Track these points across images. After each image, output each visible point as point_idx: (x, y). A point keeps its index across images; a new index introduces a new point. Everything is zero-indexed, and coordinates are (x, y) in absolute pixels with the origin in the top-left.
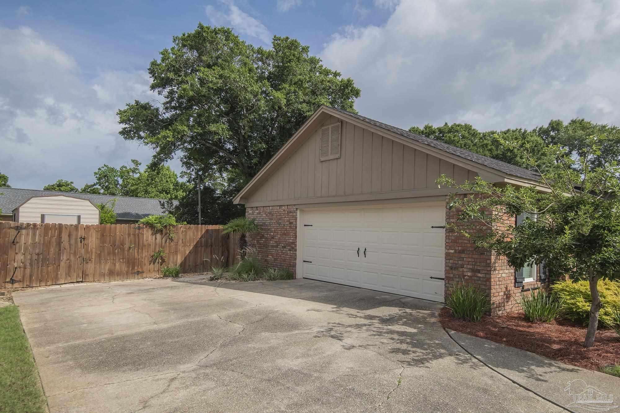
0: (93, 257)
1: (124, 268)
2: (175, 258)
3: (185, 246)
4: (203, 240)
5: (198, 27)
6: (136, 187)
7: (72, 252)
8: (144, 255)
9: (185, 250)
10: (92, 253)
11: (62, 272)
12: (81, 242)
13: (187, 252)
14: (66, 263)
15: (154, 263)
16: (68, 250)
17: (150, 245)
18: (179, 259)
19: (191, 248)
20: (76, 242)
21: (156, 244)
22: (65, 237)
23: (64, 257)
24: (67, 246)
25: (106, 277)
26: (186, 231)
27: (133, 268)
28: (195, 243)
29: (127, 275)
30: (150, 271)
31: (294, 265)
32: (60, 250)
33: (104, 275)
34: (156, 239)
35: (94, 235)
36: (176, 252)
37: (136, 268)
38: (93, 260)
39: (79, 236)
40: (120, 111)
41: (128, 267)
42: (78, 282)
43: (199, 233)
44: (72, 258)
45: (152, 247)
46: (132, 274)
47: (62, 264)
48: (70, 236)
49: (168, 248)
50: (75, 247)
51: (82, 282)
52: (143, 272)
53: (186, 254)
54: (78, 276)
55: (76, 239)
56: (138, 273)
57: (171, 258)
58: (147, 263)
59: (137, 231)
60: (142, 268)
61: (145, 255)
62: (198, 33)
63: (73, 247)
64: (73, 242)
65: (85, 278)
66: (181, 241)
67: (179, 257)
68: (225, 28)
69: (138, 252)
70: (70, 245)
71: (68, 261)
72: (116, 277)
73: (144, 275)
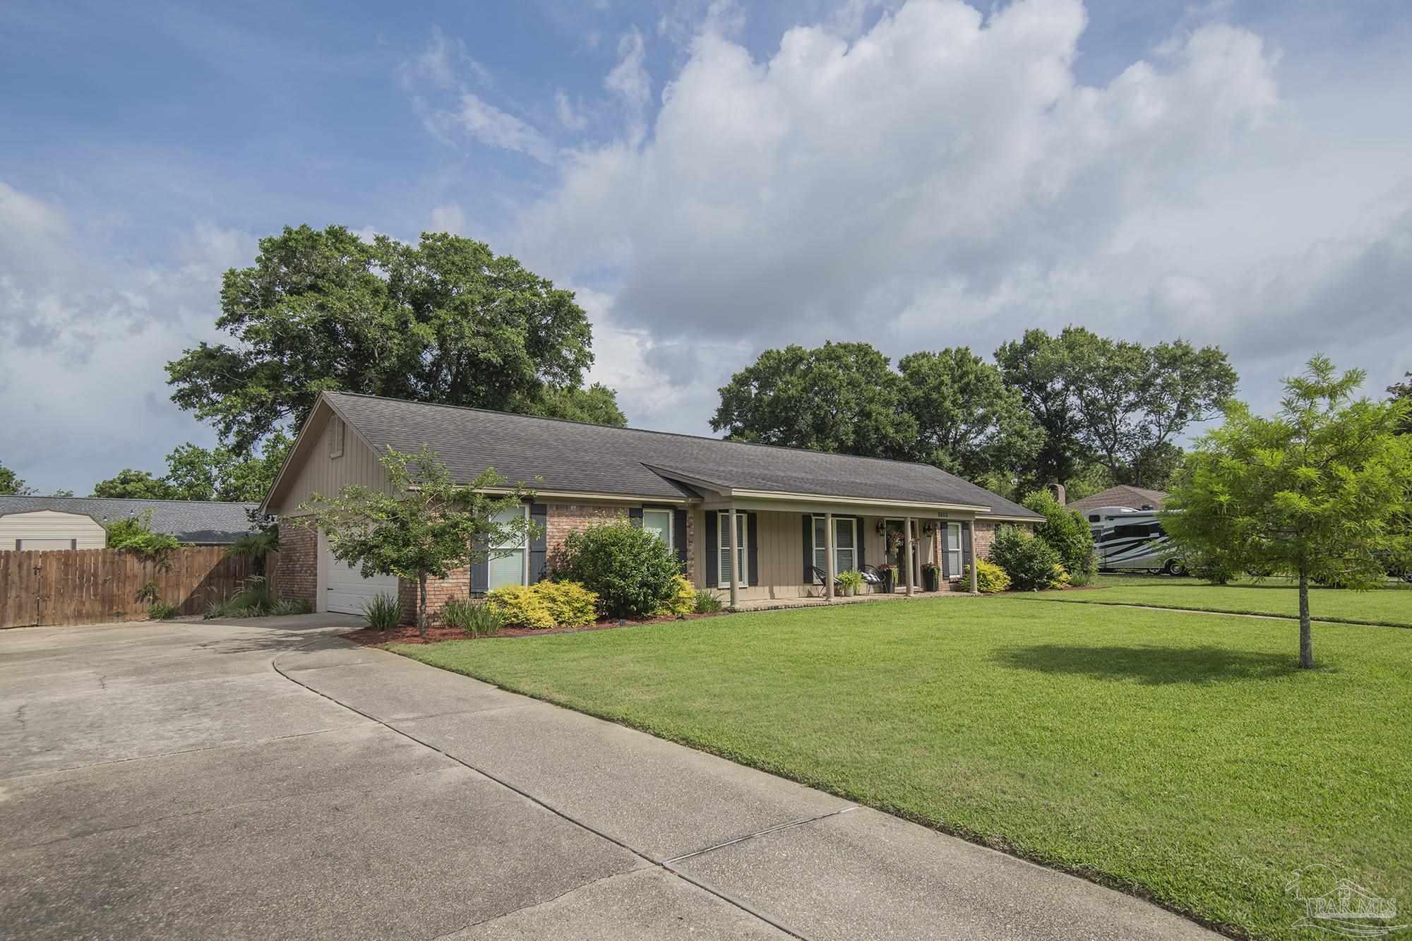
0: (53, 593)
1: (98, 608)
2: (176, 594)
3: (191, 575)
4: (221, 567)
5: (285, 232)
6: (243, 481)
7: (23, 586)
8: (127, 591)
9: (192, 584)
10: (50, 589)
11: (11, 612)
12: (36, 574)
13: (196, 586)
14: (14, 601)
15: (142, 601)
16: (18, 584)
17: (137, 577)
18: (182, 598)
19: (202, 579)
20: (29, 575)
21: (145, 575)
22: (13, 568)
23: (13, 594)
24: (16, 579)
25: (72, 621)
26: (192, 556)
27: (111, 608)
28: (208, 573)
29: (102, 617)
30: (136, 612)
31: (314, 595)
32: (7, 584)
33: (68, 618)
34: (144, 568)
35: (55, 564)
36: (177, 585)
37: (115, 608)
38: (53, 597)
39: (33, 567)
40: (171, 364)
41: (104, 607)
42: (33, 626)
43: (216, 559)
44: (23, 594)
45: (140, 579)
46: (108, 615)
47: (10, 602)
48: (20, 566)
49: (164, 579)
50: (28, 580)
51: (37, 626)
52: (126, 614)
53: (194, 589)
54: (31, 617)
55: (29, 570)
56: (118, 614)
57: (170, 595)
58: (131, 600)
59: (117, 558)
60: (124, 608)
61: (130, 589)
62: (285, 241)
63: (25, 581)
64: (24, 572)
65: (42, 622)
66: (184, 571)
67: (182, 593)
68: (337, 227)
69: (118, 586)
70: (20, 577)
71: (18, 599)
72: (85, 620)
73: (128, 617)
